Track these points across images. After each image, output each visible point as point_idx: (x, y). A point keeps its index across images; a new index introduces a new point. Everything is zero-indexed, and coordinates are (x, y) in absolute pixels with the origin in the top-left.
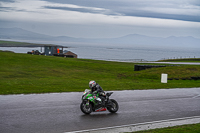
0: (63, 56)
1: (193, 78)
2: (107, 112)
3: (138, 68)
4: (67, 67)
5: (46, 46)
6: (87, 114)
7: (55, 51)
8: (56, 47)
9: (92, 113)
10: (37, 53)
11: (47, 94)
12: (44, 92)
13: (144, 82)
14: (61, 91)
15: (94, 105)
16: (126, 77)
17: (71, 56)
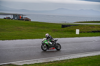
0: (23, 20)
1: (93, 32)
2: (55, 50)
3: (64, 26)
4: (26, 26)
5: (14, 15)
6: (45, 51)
7: (19, 18)
8: (19, 15)
9: (47, 50)
10: (9, 18)
11: (14, 40)
12: (13, 39)
13: (67, 34)
14: (22, 39)
15: (48, 46)
16: (57, 31)
17: (27, 20)
